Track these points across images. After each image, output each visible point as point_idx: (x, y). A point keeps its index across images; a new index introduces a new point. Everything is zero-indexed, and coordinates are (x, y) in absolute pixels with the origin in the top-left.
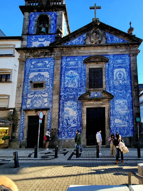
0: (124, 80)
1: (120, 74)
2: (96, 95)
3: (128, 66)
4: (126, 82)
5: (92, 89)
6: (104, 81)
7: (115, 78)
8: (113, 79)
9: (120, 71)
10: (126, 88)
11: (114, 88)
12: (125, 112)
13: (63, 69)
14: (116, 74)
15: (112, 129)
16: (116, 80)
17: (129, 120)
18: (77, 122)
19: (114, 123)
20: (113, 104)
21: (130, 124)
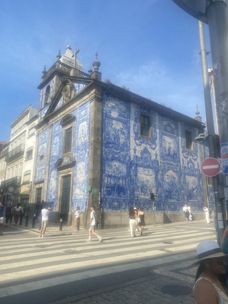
0: (85, 137)
1: (83, 130)
2: (66, 161)
3: (89, 116)
4: (86, 138)
5: (65, 154)
6: (72, 143)
7: (79, 137)
8: (78, 138)
9: (83, 126)
10: (85, 146)
11: (78, 149)
12: (83, 178)
13: (53, 136)
14: (80, 130)
15: (73, 202)
16: (80, 138)
17: (85, 189)
18: (55, 193)
19: (75, 193)
20: (76, 170)
21: (85, 195)
